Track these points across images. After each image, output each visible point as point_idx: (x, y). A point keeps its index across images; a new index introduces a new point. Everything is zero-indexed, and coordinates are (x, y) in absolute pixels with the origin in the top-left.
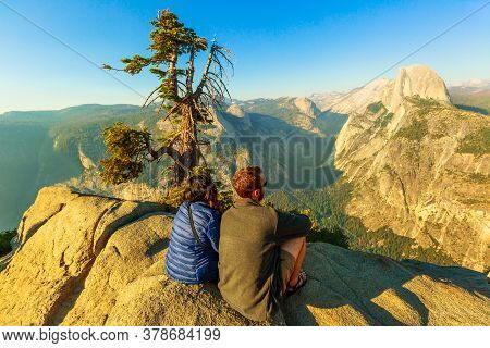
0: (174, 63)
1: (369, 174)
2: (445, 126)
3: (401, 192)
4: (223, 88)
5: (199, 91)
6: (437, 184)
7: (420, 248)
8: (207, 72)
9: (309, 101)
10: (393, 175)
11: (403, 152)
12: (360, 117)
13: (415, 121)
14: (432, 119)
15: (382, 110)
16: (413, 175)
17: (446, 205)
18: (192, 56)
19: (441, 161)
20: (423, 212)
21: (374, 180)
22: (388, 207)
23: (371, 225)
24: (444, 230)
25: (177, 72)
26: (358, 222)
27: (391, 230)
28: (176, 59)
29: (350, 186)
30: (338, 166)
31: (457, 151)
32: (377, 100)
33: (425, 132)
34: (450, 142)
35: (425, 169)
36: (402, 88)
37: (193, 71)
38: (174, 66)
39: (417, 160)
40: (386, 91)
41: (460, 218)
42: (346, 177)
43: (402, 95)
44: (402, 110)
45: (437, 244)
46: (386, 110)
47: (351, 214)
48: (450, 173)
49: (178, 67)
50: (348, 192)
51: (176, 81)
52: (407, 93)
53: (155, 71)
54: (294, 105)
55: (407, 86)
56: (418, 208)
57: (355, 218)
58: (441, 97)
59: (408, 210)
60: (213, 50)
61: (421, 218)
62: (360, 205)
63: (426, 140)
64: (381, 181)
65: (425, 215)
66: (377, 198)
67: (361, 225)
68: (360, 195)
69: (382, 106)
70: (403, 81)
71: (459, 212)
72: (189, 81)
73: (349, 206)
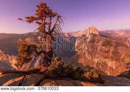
0: (45, 20)
1: (83, 52)
2: (99, 40)
3: (91, 56)
4: (60, 30)
5: (53, 30)
6: (98, 54)
7: (96, 70)
8: (56, 24)
9: (68, 34)
10: (89, 52)
11: (91, 46)
12: (80, 38)
13: (93, 39)
14: (96, 38)
15: (85, 36)
16: (93, 52)
17: (101, 59)
18: (51, 19)
19: (99, 48)
20: (96, 60)
21: (84, 53)
22: (88, 60)
23: (84, 65)
24: (101, 65)
25: (45, 23)
26: (81, 64)
27: (89, 66)
28: (45, 19)
29: (79, 55)
30: (76, 50)
31: (102, 46)
32: (84, 34)
33: (95, 41)
34: (100, 44)
35: (95, 50)
36: (89, 31)
37: (51, 23)
38: (44, 21)
39: (94, 48)
40: (86, 32)
41: (104, 61)
42: (78, 53)
43: (89, 33)
44: (90, 36)
45: (100, 68)
46: (86, 36)
47: (80, 62)
48: (101, 51)
49: (46, 21)
50: (78, 57)
51: (45, 27)
52: (90, 32)
53: (37, 23)
54: (64, 35)
55: (90, 31)
56: (95, 60)
57: (81, 63)
58: (97, 33)
59: (93, 60)
60: (58, 17)
61: (96, 62)
62: (82, 60)
63: (95, 43)
64: (86, 53)
65: (96, 61)
66: (85, 58)
67: (82, 65)
68: (81, 57)
69: (85, 35)
70: (89, 30)
71: (104, 60)
72: (49, 27)
73: (79, 60)
